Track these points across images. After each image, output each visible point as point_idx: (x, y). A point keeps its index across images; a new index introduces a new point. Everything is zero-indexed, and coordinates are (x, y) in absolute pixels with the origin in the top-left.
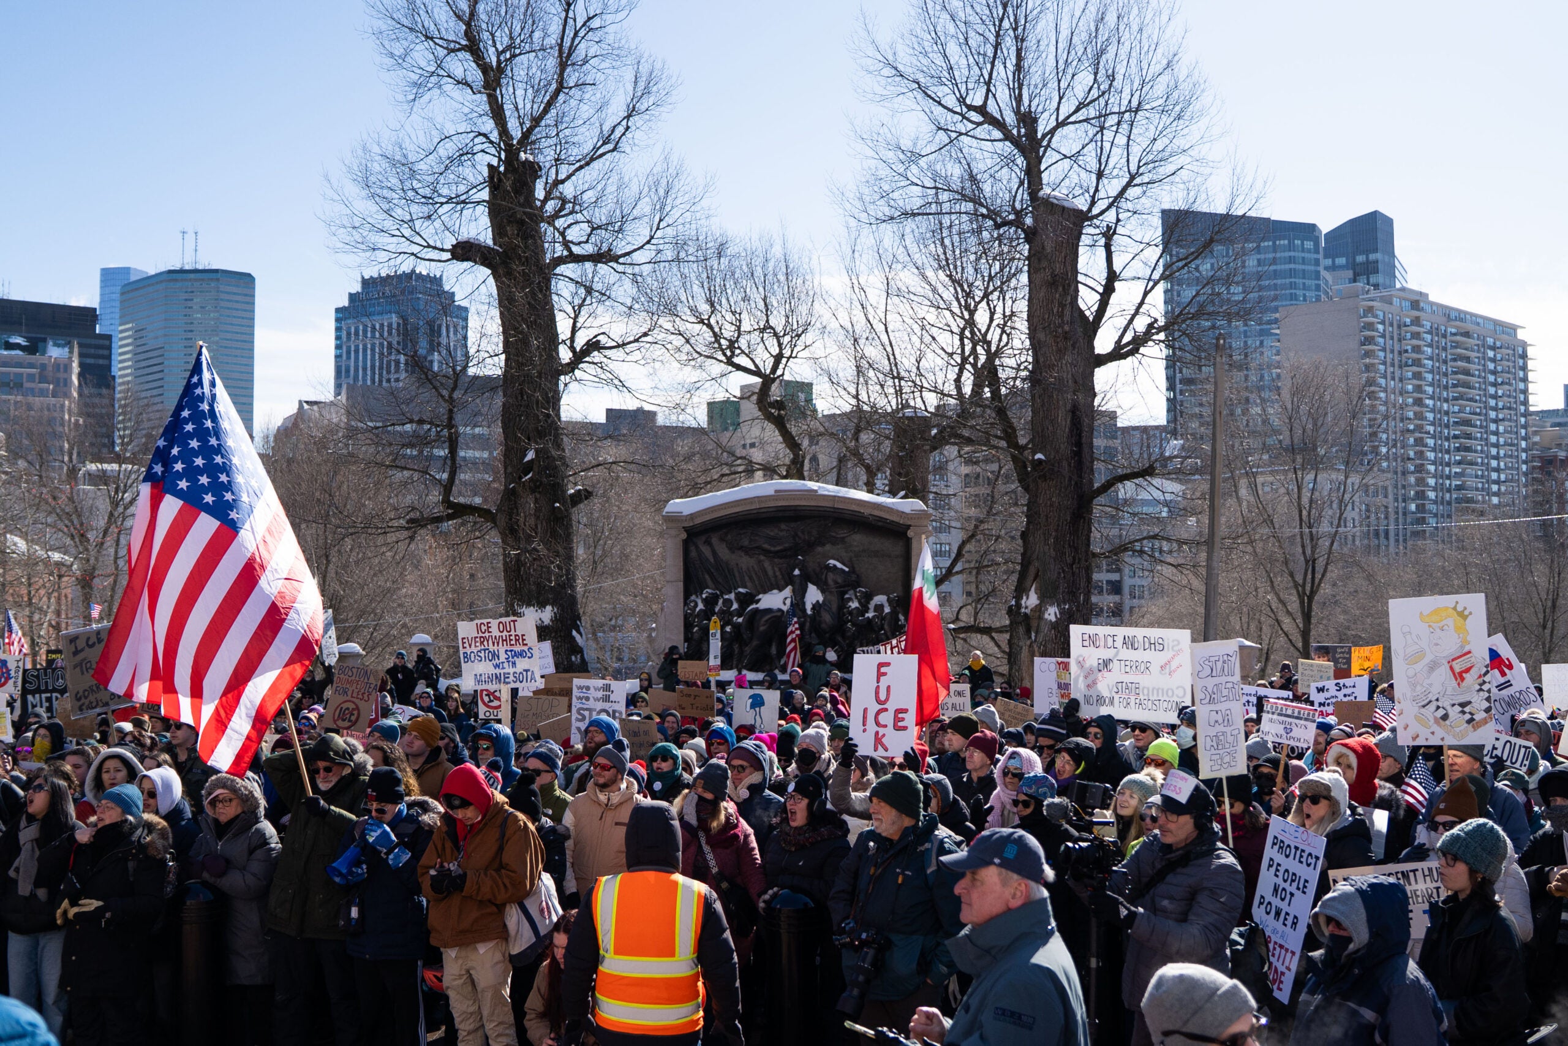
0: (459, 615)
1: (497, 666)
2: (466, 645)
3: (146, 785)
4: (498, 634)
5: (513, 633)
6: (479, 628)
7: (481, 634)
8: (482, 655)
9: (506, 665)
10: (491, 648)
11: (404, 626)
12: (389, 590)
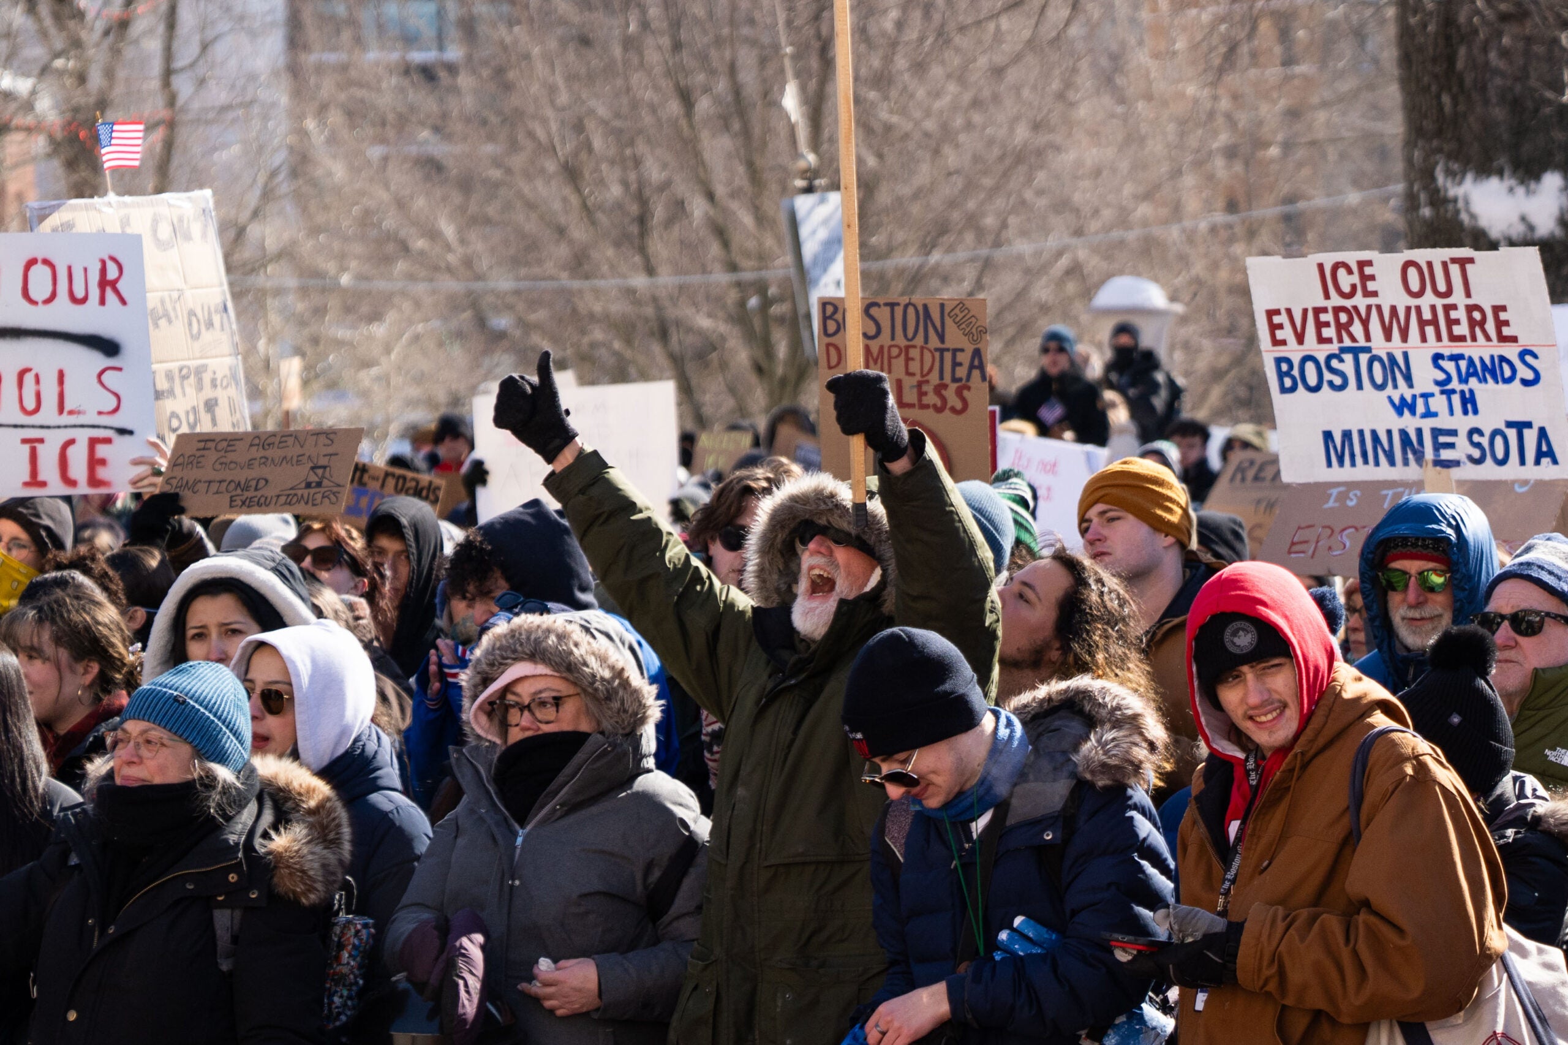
0: (1251, 234)
1: (1403, 407)
2: (1286, 333)
3: (264, 672)
4: (1403, 301)
5: (1458, 297)
6: (1327, 278)
7: (1336, 300)
8: (1347, 365)
9: (1438, 403)
10: (1379, 345)
11: (1075, 270)
12: (1020, 157)
